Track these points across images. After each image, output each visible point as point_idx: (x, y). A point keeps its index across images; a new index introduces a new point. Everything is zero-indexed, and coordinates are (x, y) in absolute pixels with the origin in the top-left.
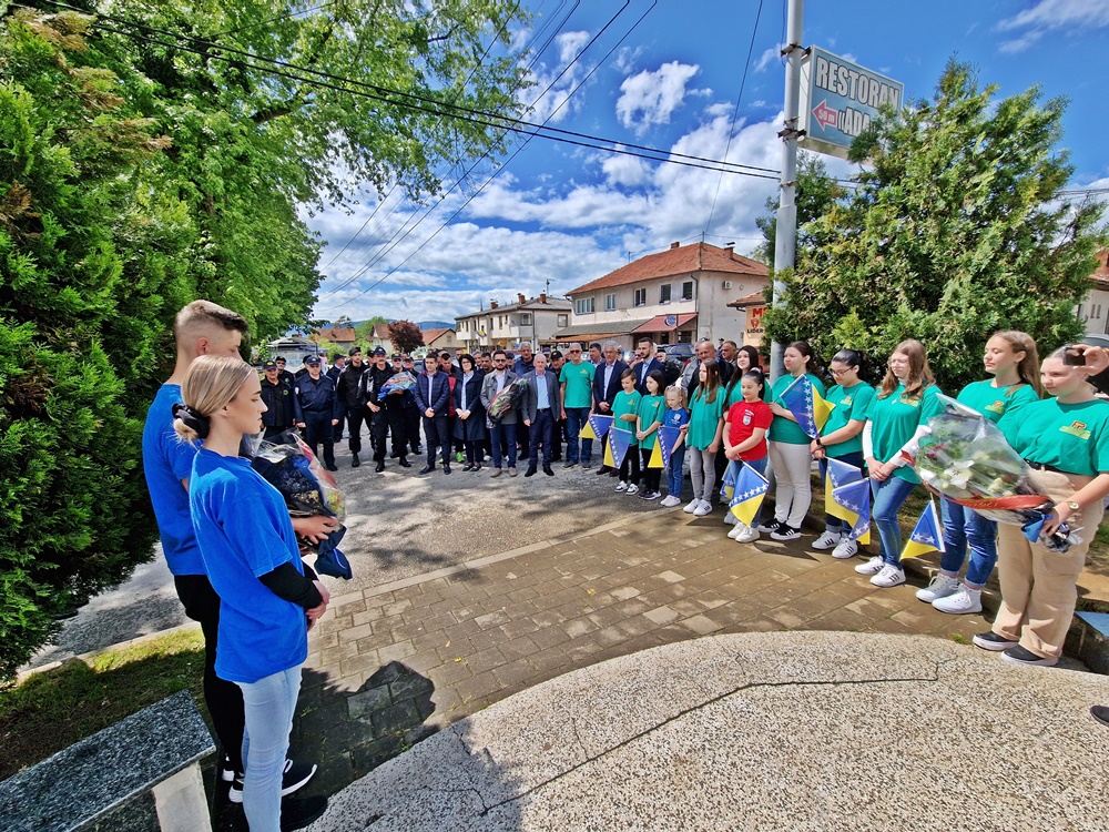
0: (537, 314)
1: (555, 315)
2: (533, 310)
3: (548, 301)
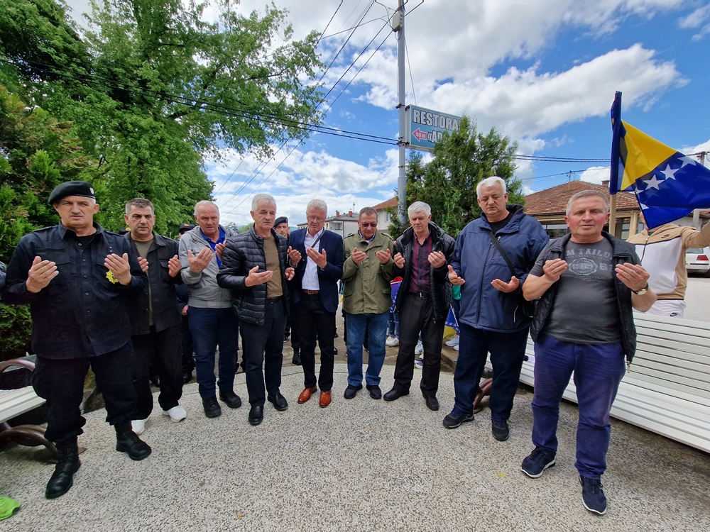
0: (346, 223)
2: (344, 221)
3: (353, 216)
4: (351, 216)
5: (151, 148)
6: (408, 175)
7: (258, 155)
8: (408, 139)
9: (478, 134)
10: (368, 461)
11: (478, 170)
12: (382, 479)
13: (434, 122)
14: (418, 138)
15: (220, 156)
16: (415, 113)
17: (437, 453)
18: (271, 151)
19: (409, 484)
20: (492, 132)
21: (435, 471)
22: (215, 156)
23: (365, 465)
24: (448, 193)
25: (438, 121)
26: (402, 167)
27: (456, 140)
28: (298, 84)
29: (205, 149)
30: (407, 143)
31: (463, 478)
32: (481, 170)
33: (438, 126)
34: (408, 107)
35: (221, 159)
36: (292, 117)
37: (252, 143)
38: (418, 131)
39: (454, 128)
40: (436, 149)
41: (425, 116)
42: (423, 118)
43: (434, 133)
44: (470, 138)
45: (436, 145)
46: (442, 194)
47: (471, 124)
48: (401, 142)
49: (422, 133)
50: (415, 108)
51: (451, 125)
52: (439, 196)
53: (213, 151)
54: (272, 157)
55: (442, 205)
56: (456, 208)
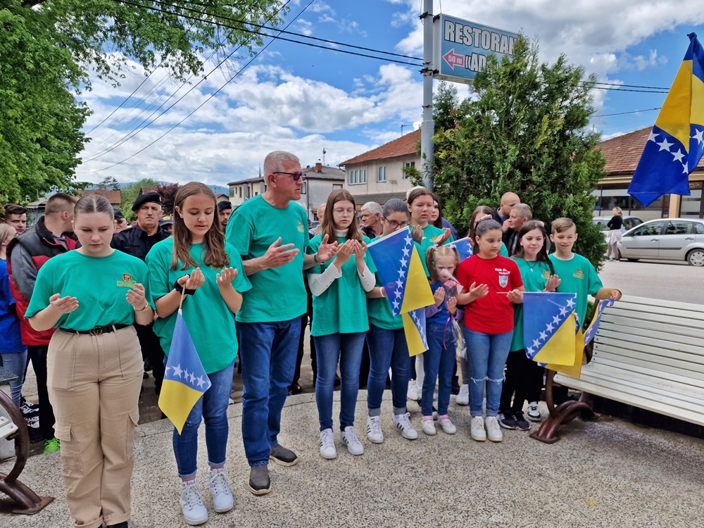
0: (312, 184)
3: (323, 170)
4: (320, 172)
6: (435, 118)
7: (177, 70)
8: (436, 65)
9: (539, 65)
10: (430, 495)
11: (540, 117)
12: (452, 512)
13: (473, 40)
14: (451, 63)
15: (107, 68)
16: (447, 27)
17: (511, 485)
18: (199, 63)
19: (485, 516)
20: (560, 61)
21: (514, 502)
22: (99, 69)
23: (427, 499)
24: (499, 150)
25: (480, 39)
26: (428, 107)
27: (511, 73)
29: (81, 56)
30: (436, 72)
31: (547, 508)
32: (546, 117)
33: (480, 44)
34: (437, 17)
35: (110, 74)
37: (168, 51)
38: (451, 54)
39: (504, 50)
40: (480, 81)
41: (462, 30)
42: (459, 34)
43: (475, 56)
44: (529, 68)
45: (478, 74)
46: (491, 151)
47: (530, 47)
48: (426, 70)
49: (457, 57)
50: (448, 19)
51: (498, 45)
52: (486, 153)
53: (97, 60)
54: (200, 73)
55: (490, 166)
56: (511, 172)
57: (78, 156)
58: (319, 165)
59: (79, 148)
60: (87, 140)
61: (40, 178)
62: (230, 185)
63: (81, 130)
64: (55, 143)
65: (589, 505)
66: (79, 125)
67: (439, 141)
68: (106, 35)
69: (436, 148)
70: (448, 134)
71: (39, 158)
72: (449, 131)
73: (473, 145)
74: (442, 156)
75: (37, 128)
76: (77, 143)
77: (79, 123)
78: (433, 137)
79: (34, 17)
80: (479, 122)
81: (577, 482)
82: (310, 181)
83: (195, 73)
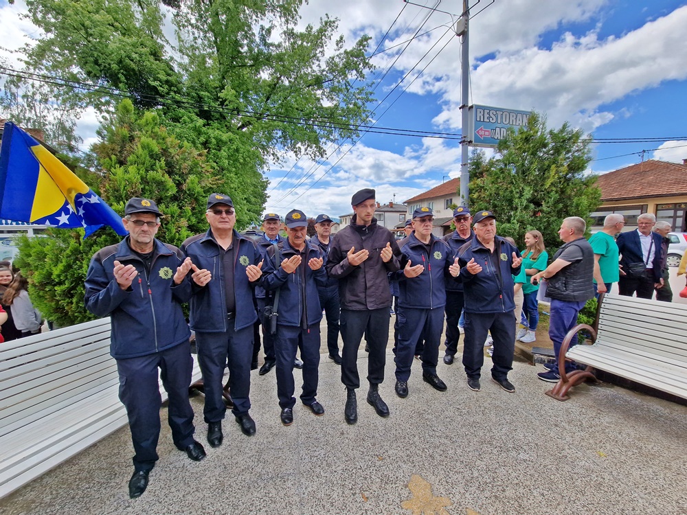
0: (387, 214)
1: (398, 214)
2: (385, 212)
3: (394, 206)
4: (392, 207)
5: (229, 158)
6: (470, 172)
7: (313, 155)
8: (471, 136)
9: (548, 130)
11: (549, 166)
13: (497, 119)
14: (481, 136)
15: (278, 158)
16: (478, 112)
18: (324, 151)
20: (564, 127)
22: (274, 159)
24: (518, 190)
25: (502, 118)
26: (465, 165)
27: (526, 138)
28: (349, 87)
29: (266, 153)
30: (470, 142)
32: (553, 166)
33: (502, 122)
34: (472, 107)
35: (279, 162)
36: (344, 118)
37: (308, 146)
38: (481, 129)
39: (520, 124)
40: (502, 145)
41: (489, 113)
42: (486, 116)
43: (498, 130)
44: (539, 134)
45: (501, 141)
46: (512, 192)
47: (540, 119)
48: (464, 141)
49: (485, 131)
50: (478, 107)
51: (514, 121)
52: (507, 193)
53: (273, 154)
54: (325, 156)
55: (510, 201)
56: (526, 205)
57: (264, 205)
58: (391, 203)
59: (265, 201)
60: (268, 197)
61: (246, 218)
62: (340, 217)
63: (266, 192)
64: (253, 200)
65: (600, 455)
66: (265, 189)
67: (473, 187)
68: (277, 141)
69: (470, 191)
70: (479, 181)
71: (246, 208)
72: (479, 180)
73: (498, 188)
74: (475, 196)
75: (245, 192)
76: (263, 198)
77: (265, 188)
78: (469, 184)
79: (243, 135)
80: (503, 172)
81: (588, 436)
82: (386, 213)
83: (322, 156)
